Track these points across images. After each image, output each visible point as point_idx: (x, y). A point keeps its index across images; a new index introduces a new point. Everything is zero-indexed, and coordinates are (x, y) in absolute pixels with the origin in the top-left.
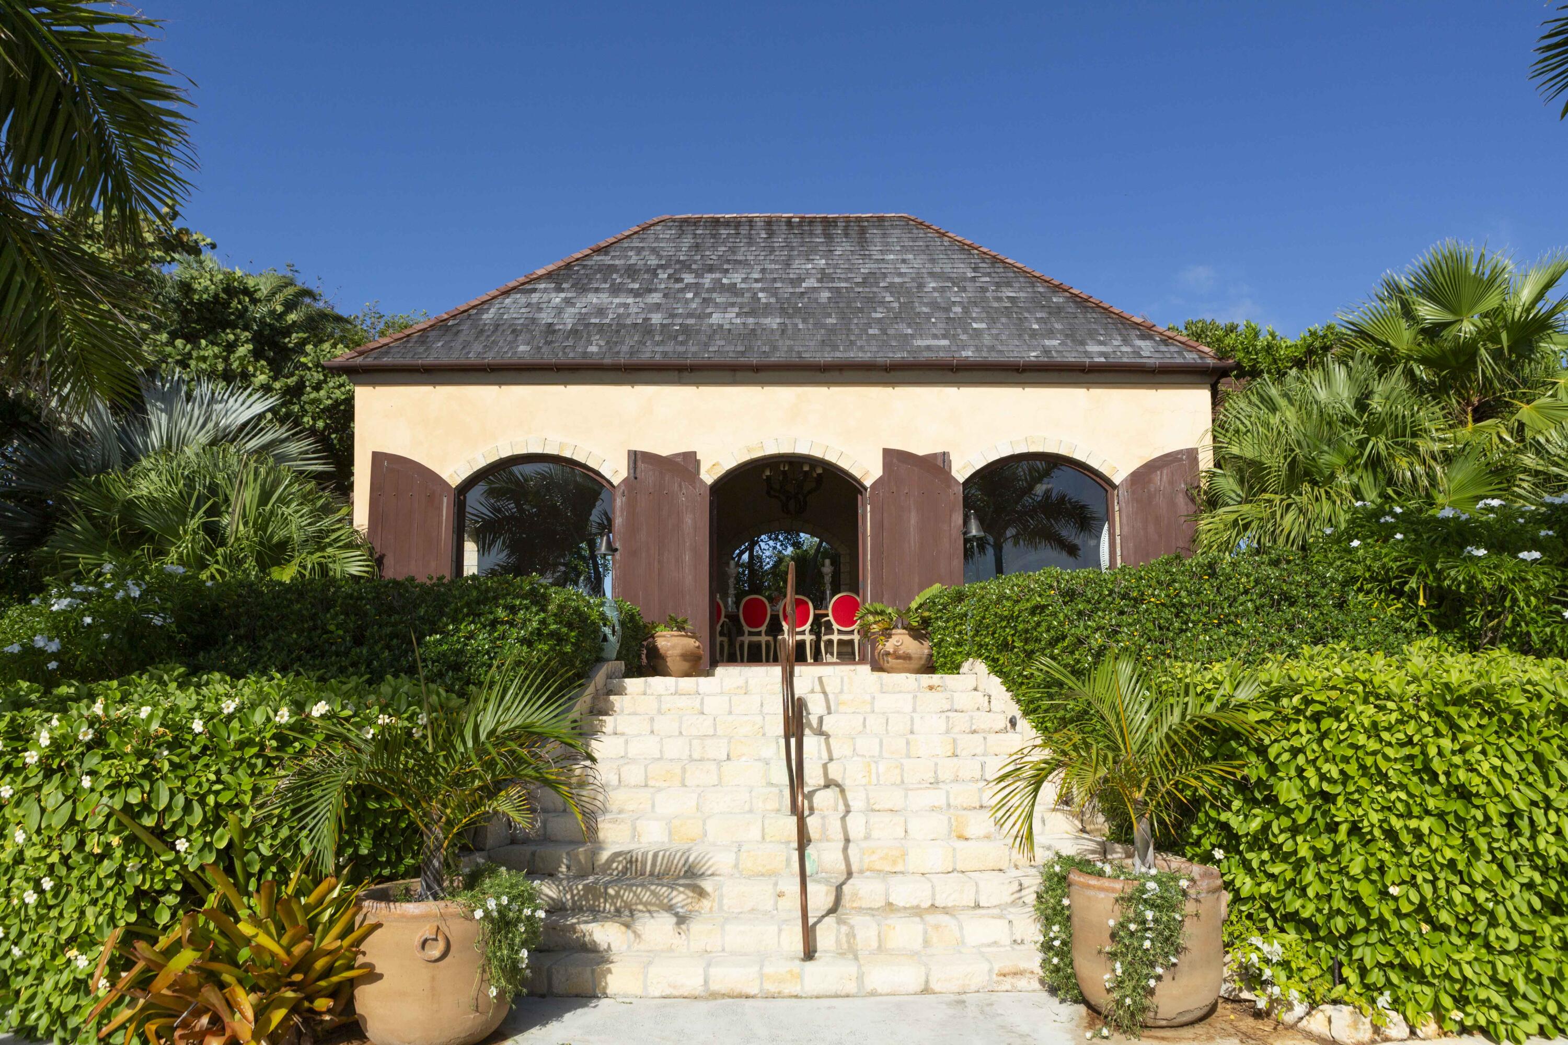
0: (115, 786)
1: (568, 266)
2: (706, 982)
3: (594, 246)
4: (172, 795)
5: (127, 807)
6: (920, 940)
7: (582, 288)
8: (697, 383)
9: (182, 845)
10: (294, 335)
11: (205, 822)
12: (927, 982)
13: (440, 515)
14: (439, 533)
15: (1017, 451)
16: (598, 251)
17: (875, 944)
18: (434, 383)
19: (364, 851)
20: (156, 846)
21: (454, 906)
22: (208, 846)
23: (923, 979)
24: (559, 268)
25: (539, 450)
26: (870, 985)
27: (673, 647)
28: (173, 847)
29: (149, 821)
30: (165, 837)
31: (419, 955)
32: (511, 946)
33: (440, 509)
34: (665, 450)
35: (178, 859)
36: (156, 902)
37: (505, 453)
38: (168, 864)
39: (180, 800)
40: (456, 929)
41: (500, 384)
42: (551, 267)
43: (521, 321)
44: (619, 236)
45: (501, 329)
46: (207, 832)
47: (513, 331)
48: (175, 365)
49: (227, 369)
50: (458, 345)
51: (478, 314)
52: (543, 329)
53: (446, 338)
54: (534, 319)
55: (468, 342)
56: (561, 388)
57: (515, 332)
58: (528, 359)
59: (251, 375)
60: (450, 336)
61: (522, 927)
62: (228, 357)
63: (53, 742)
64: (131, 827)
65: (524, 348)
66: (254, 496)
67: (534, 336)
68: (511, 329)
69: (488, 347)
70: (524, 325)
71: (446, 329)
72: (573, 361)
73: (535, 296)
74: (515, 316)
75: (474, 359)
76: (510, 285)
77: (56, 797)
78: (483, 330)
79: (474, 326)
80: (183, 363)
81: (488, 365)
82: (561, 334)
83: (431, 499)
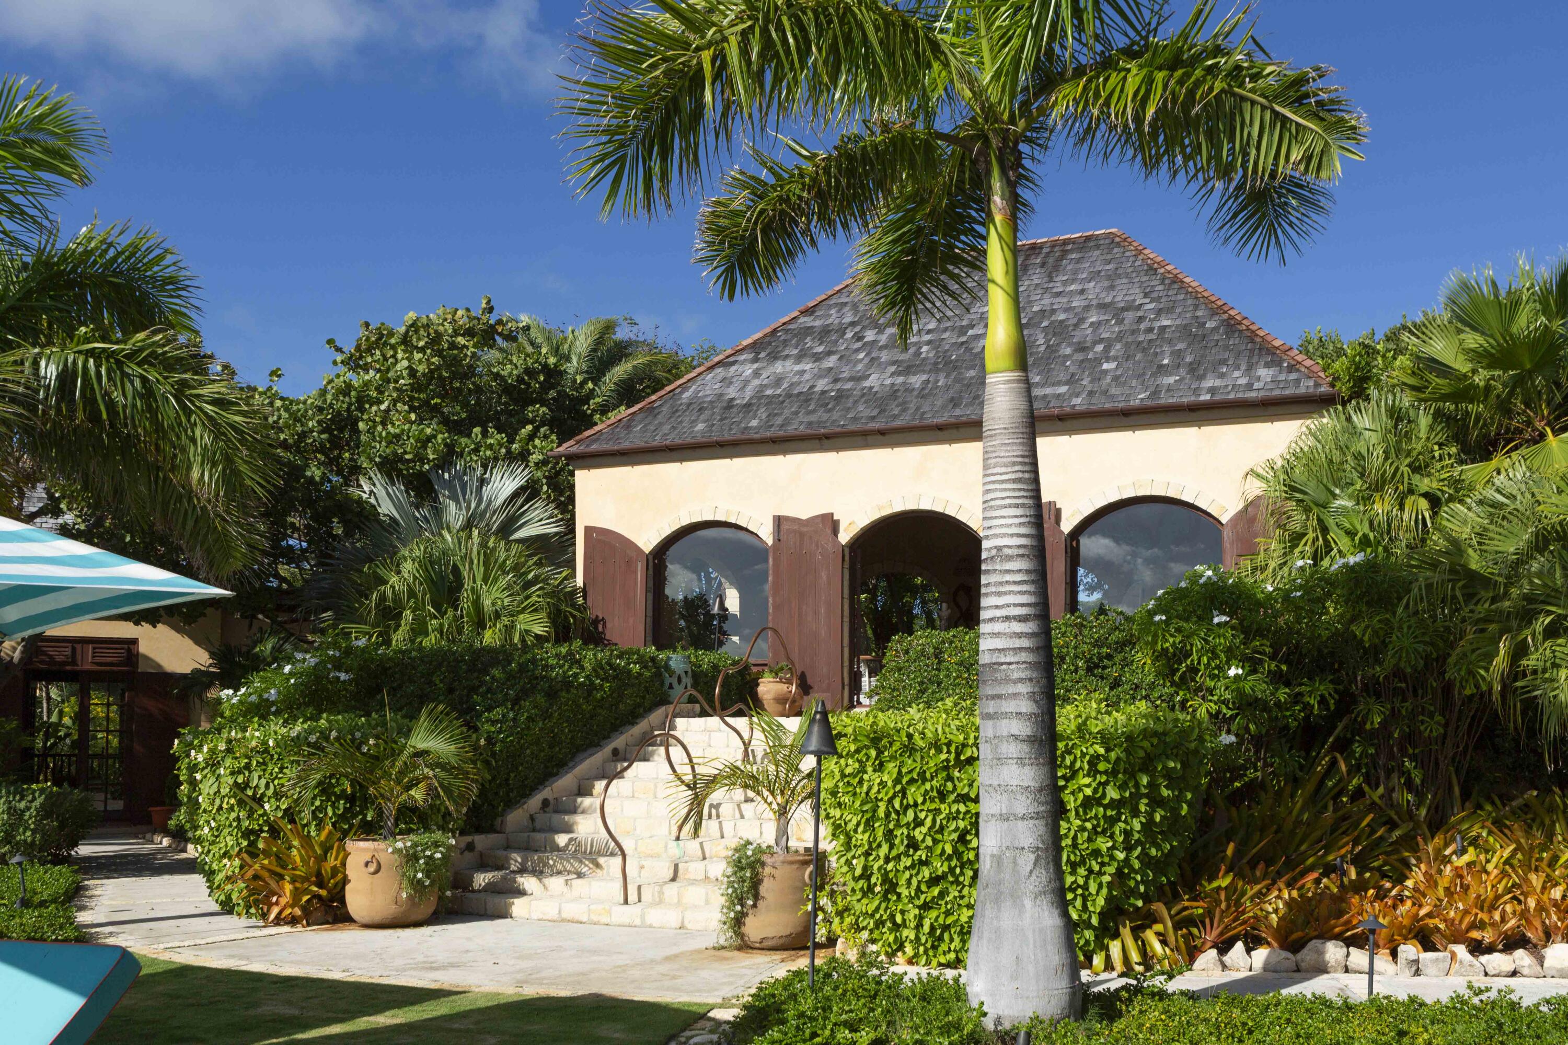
0: (232, 773)
1: (775, 331)
2: (560, 912)
3: (802, 308)
4: (260, 777)
5: (237, 784)
7: (774, 357)
8: (838, 449)
9: (267, 806)
10: (592, 402)
12: (683, 922)
13: (636, 579)
14: (635, 592)
15: (1125, 496)
16: (808, 312)
17: (676, 901)
18: (632, 464)
19: (369, 818)
20: (255, 806)
21: (381, 845)
22: (278, 807)
23: (680, 919)
24: (765, 336)
25: (710, 517)
26: (649, 921)
27: (768, 692)
28: (263, 807)
29: (250, 792)
30: (259, 801)
31: (364, 869)
32: (415, 871)
33: (635, 572)
34: (804, 512)
35: (265, 814)
36: (259, 836)
37: (685, 522)
38: (260, 816)
39: (263, 781)
40: (383, 858)
41: (681, 460)
42: (759, 335)
43: (709, 399)
44: (830, 293)
45: (691, 407)
46: (278, 800)
47: (700, 409)
48: (469, 453)
49: (509, 451)
50: (652, 428)
51: (681, 393)
52: (725, 404)
53: (647, 421)
54: (721, 395)
55: (661, 424)
56: (728, 460)
57: (701, 410)
58: (699, 439)
59: (530, 454)
60: (651, 418)
61: (422, 861)
62: (511, 441)
63: (210, 750)
64: (240, 795)
65: (700, 426)
66: (480, 573)
67: (714, 414)
68: (699, 407)
69: (674, 428)
70: (711, 402)
71: (650, 410)
72: (731, 438)
73: (733, 369)
74: (708, 392)
75: (658, 441)
76: (717, 359)
77: (213, 779)
78: (677, 411)
79: (672, 407)
80: (476, 450)
81: (667, 447)
82: (735, 410)
83: (629, 563)
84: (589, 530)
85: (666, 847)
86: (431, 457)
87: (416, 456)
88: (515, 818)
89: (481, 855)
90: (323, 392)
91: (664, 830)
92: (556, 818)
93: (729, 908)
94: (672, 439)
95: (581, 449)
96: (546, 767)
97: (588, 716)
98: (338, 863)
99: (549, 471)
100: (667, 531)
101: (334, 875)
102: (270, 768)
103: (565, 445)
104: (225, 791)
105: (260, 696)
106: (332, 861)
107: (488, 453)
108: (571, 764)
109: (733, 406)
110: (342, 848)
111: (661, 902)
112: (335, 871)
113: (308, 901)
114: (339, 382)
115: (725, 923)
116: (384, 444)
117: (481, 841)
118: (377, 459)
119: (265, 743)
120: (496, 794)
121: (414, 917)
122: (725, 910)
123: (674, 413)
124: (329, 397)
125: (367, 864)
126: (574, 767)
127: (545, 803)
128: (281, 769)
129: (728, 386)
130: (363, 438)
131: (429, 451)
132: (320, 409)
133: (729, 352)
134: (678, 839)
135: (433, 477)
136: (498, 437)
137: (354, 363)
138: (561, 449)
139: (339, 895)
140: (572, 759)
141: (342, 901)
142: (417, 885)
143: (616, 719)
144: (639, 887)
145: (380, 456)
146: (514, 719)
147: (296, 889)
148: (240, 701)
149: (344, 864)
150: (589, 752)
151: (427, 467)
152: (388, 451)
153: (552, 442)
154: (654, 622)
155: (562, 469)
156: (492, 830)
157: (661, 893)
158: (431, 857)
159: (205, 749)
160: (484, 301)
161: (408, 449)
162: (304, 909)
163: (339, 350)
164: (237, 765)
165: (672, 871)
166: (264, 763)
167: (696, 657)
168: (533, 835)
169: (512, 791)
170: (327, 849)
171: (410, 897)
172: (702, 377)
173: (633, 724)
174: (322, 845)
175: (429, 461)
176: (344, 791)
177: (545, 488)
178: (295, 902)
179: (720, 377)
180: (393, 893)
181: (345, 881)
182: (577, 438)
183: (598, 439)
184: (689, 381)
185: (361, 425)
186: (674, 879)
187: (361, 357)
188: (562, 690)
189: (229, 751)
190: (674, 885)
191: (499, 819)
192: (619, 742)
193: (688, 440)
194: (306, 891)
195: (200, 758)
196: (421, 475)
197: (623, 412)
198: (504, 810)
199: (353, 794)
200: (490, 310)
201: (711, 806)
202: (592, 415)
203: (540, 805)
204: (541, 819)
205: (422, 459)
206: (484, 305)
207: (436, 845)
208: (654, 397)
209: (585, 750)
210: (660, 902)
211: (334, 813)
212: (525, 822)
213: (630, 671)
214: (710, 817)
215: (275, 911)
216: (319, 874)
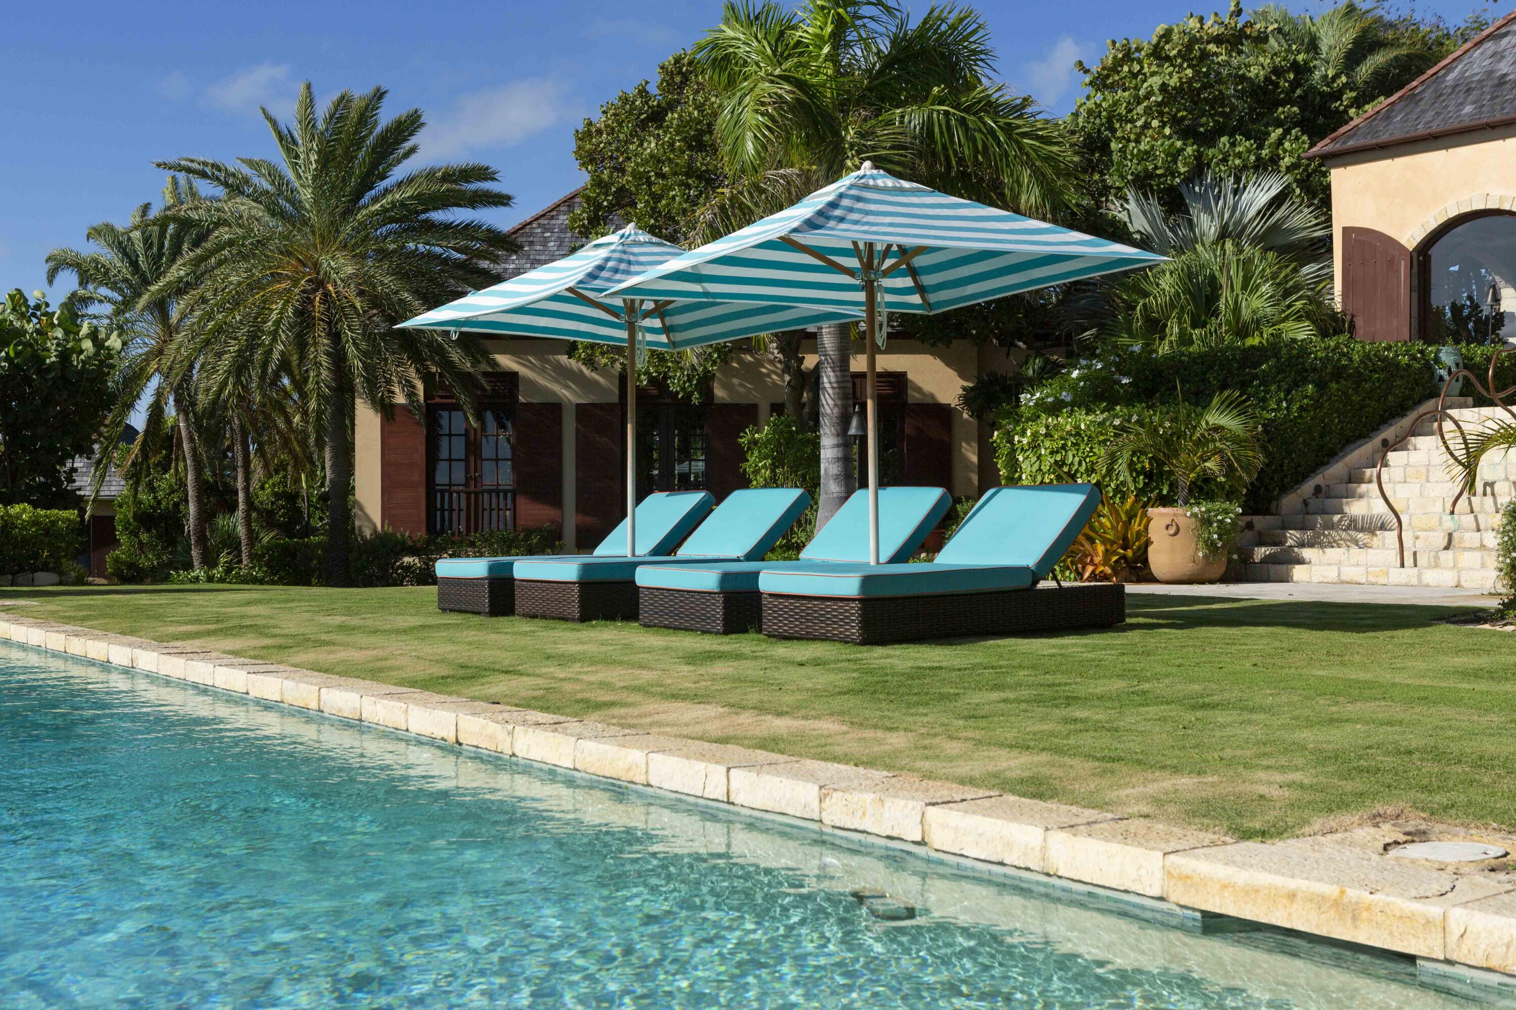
0: (1052, 453)
4: (1074, 456)
5: (1056, 462)
6: (1479, 563)
9: (1079, 481)
10: (1345, 96)
11: (1087, 470)
12: (1459, 581)
13: (1399, 277)
14: (1398, 296)
17: (1451, 564)
18: (1392, 157)
20: (1069, 480)
21: (1178, 511)
23: (1456, 580)
25: (1481, 206)
26: (1425, 581)
28: (1076, 481)
29: (1066, 469)
30: (1073, 477)
31: (1165, 532)
32: (1210, 533)
33: (1399, 272)
37: (1453, 213)
39: (1077, 459)
40: (1182, 521)
41: (1447, 148)
43: (1478, 78)
45: (1457, 90)
46: (1089, 476)
47: (1467, 91)
48: (1217, 165)
49: (1259, 158)
50: (1414, 116)
51: (1445, 75)
52: (1496, 82)
53: (1408, 110)
54: (1492, 72)
55: (1423, 112)
56: (1500, 142)
57: (1469, 91)
58: (1467, 122)
59: (1280, 158)
60: (1412, 105)
61: (1215, 525)
62: (1260, 147)
63: (1032, 434)
64: (1059, 472)
65: (1468, 109)
66: (1238, 283)
67: (1483, 93)
68: (1466, 88)
69: (1438, 114)
70: (1480, 81)
71: (1412, 98)
72: (1505, 117)
73: (1505, 41)
74: (1476, 71)
75: (1421, 130)
76: (1485, 33)
77: (1034, 459)
78: (1441, 95)
79: (1436, 91)
80: (1225, 160)
81: (1430, 134)
82: (1508, 86)
83: (1392, 264)
84: (1347, 231)
85: (1440, 520)
86: (1182, 170)
87: (1167, 170)
88: (1290, 501)
89: (1260, 533)
90: (1076, 115)
91: (1438, 507)
92: (1328, 502)
93: (1504, 556)
94: (1435, 127)
95: (1337, 146)
96: (1317, 456)
97: (1357, 407)
98: (1142, 528)
99: (1301, 174)
100: (1433, 225)
101: (1138, 539)
102: (1082, 447)
103: (1320, 145)
104: (1045, 468)
105: (1056, 397)
106: (1136, 526)
107: (1237, 162)
108: (1341, 454)
109: (1505, 83)
110: (1145, 514)
111: (1437, 566)
112: (1139, 534)
113: (1116, 562)
114: (1090, 104)
115: (1501, 570)
116: (1135, 161)
117: (1260, 521)
118: (1130, 177)
119: (1079, 427)
120: (1272, 479)
121: (1208, 576)
122: (1501, 559)
123: (1438, 97)
124: (1081, 120)
125: (1167, 527)
126: (1344, 456)
127: (1318, 489)
128: (1091, 448)
129: (1500, 60)
130: (1115, 158)
131: (1179, 164)
132: (1073, 133)
133: (1498, 23)
134: (1452, 513)
135: (1184, 190)
136: (1247, 144)
137: (1101, 83)
138: (1315, 149)
139: (1142, 557)
140: (1342, 449)
141: (1145, 561)
142: (1211, 545)
143: (1386, 411)
144: (1415, 553)
145: (1132, 174)
146: (1287, 408)
147: (1107, 550)
148: (1036, 404)
149: (1146, 528)
150: (1358, 443)
151: (1178, 180)
152: (1139, 168)
153: (1304, 142)
154: (1419, 323)
155: (1315, 171)
156: (1267, 512)
157: (1437, 558)
158: (1221, 522)
159: (1029, 433)
160: (1233, 4)
161: (1160, 164)
162: (1113, 568)
163: (1087, 71)
164: (1055, 446)
165: (1446, 540)
166: (1078, 445)
167: (1468, 350)
168: (1307, 517)
169: (1286, 476)
170: (1131, 516)
171: (1205, 556)
172: (1469, 54)
173: (1403, 416)
174: (1127, 513)
175: (1180, 174)
176: (1143, 467)
177: (1298, 191)
178: (1106, 562)
179: (1489, 53)
180: (1191, 553)
181: (1148, 543)
182: (1332, 136)
183: (1354, 135)
184: (1454, 60)
185: (1114, 146)
186: (1447, 548)
187: (1108, 76)
188: (1331, 381)
189: (1048, 435)
190: (1450, 553)
191: (1274, 504)
192: (1389, 433)
193: (1455, 125)
194: (1115, 553)
195: (1025, 441)
196: (1172, 189)
197: (1383, 102)
198: (1279, 495)
199: (1151, 470)
200: (1239, 12)
201: (1486, 484)
202: (1346, 112)
203: (1312, 490)
204: (1314, 503)
205: (1173, 173)
206: (1232, 8)
207: (1226, 512)
208: (1414, 83)
209: (1354, 441)
210: (1436, 564)
211: (1136, 487)
212: (1299, 505)
213: (1399, 363)
214: (1485, 494)
215: (1090, 569)
216: (1125, 538)
